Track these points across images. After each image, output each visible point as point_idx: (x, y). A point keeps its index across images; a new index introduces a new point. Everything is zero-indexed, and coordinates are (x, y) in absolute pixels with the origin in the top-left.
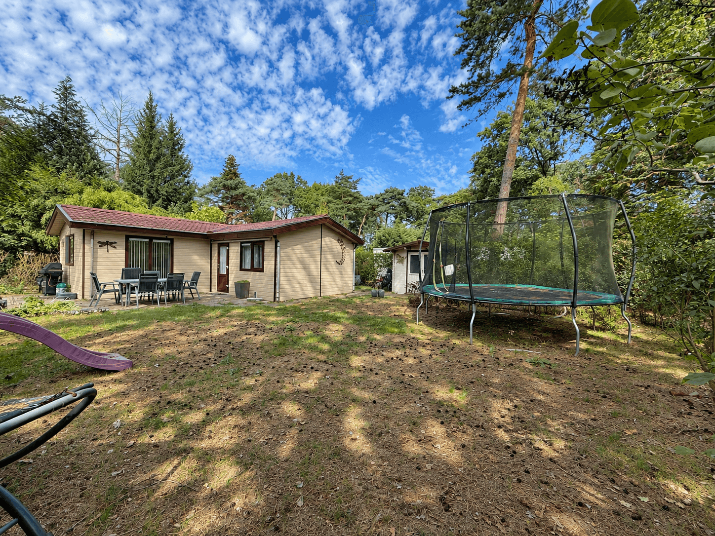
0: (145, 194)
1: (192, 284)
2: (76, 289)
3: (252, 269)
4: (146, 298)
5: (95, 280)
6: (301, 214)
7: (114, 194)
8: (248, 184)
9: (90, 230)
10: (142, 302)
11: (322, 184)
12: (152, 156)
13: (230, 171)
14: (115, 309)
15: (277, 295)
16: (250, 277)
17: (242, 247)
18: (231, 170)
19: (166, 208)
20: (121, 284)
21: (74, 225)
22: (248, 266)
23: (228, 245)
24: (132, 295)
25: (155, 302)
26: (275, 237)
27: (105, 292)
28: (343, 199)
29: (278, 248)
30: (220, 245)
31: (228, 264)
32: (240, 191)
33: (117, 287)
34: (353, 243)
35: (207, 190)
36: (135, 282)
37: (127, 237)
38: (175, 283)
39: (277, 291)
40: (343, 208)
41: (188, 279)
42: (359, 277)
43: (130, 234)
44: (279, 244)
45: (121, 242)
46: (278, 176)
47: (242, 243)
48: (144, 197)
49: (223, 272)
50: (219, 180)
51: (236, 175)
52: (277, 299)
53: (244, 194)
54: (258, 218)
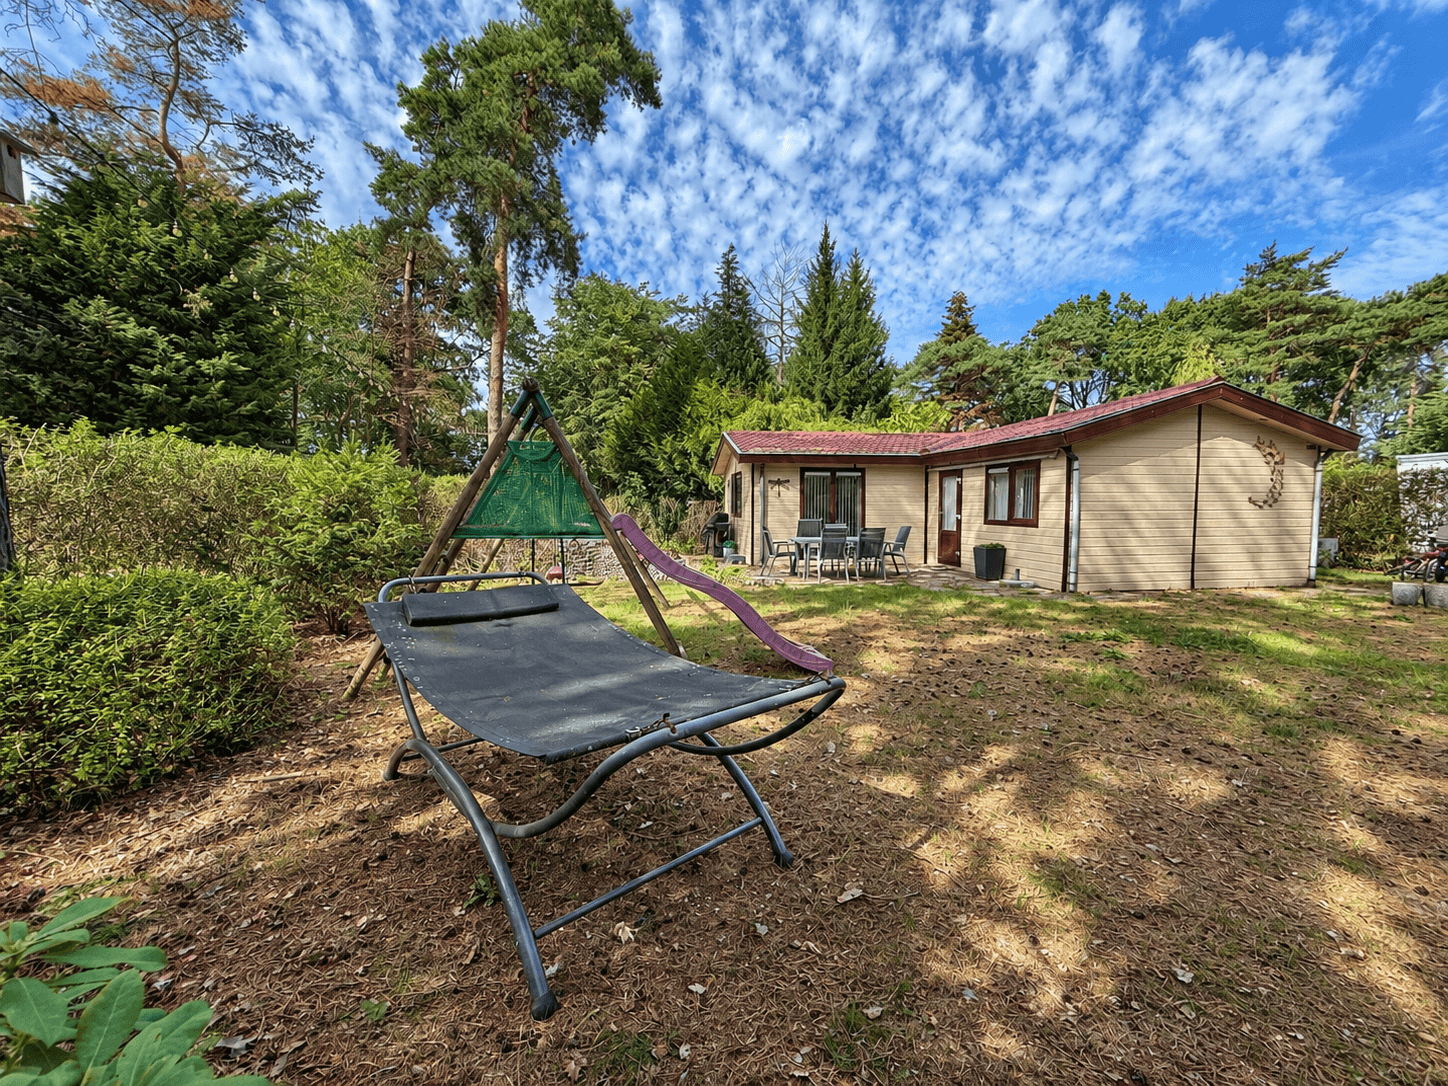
0: (818, 397)
1: (897, 548)
2: (745, 551)
3: (1011, 521)
4: (829, 568)
5: (766, 536)
6: (1125, 389)
7: (781, 406)
8: (995, 343)
9: (760, 464)
10: (824, 574)
11: (1197, 299)
12: (829, 332)
13: (957, 323)
14: (794, 583)
15: (1072, 578)
16: (1008, 537)
17: (988, 476)
18: (959, 321)
19: (849, 417)
20: (798, 545)
21: (743, 458)
22: (1002, 515)
23: (959, 473)
24: (812, 563)
25: (842, 575)
26: (1068, 450)
27: (779, 555)
28: (1271, 324)
29: (1075, 474)
30: (943, 475)
31: (959, 511)
32: (978, 360)
33: (793, 549)
34: (1312, 447)
35: (912, 372)
36: (816, 542)
37: (803, 471)
38: (871, 546)
39: (1072, 568)
40: (1267, 351)
41: (891, 538)
42: (1332, 544)
43: (805, 465)
44: (1076, 465)
45: (796, 479)
46: (1066, 309)
47: (988, 468)
48: (819, 404)
49: (951, 526)
50: (933, 349)
51: (968, 329)
52: (1071, 588)
53: (982, 368)
54: (1017, 412)
